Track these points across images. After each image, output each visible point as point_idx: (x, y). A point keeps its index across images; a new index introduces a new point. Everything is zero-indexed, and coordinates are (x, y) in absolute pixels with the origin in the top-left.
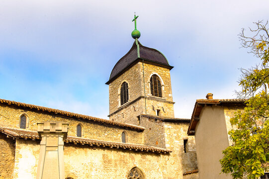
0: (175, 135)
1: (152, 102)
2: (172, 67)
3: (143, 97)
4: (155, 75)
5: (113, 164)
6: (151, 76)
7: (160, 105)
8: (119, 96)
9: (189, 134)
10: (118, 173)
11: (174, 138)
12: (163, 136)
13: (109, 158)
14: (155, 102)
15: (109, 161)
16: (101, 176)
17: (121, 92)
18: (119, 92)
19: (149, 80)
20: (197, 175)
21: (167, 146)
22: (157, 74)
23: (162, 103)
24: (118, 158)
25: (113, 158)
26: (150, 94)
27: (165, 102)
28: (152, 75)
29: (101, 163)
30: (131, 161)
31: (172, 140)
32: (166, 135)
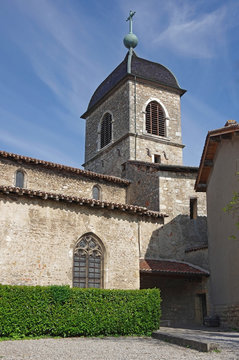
0: (176, 191)
1: (146, 143)
2: (184, 92)
3: (133, 135)
4: (154, 102)
5: (48, 225)
6: (147, 103)
7: (159, 148)
8: (99, 136)
9: (198, 189)
10: (56, 241)
11: (174, 196)
12: (157, 193)
13: (42, 216)
14: (152, 143)
15: (41, 220)
16: (25, 243)
17: (102, 128)
18: (99, 130)
19: (144, 110)
20: (205, 252)
21: (162, 207)
22: (158, 101)
23: (164, 146)
24: (59, 217)
25: (48, 216)
26: (143, 131)
27: (168, 144)
28: (149, 101)
29: (25, 223)
30: (82, 222)
31: (169, 200)
32: (161, 191)
